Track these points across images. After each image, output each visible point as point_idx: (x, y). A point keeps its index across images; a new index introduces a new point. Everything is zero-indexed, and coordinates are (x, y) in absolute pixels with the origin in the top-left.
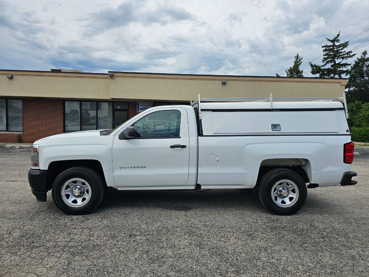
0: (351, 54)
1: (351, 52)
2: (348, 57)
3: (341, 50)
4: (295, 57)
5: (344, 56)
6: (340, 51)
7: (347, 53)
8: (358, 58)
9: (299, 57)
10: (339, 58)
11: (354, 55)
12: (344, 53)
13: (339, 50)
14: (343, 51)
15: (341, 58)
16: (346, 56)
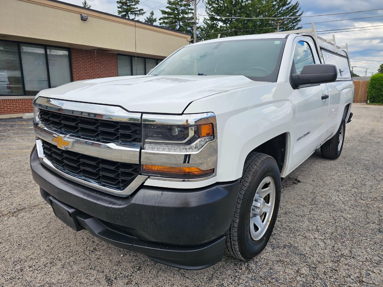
0: (142, 12)
1: (142, 10)
2: (140, 14)
3: (134, 5)
4: (83, 3)
5: (137, 13)
6: (133, 7)
7: (139, 11)
8: (147, 17)
9: (87, 4)
10: (132, 14)
11: (144, 13)
12: (137, 10)
13: (131, 5)
14: (135, 7)
15: (134, 14)
16: (138, 12)
